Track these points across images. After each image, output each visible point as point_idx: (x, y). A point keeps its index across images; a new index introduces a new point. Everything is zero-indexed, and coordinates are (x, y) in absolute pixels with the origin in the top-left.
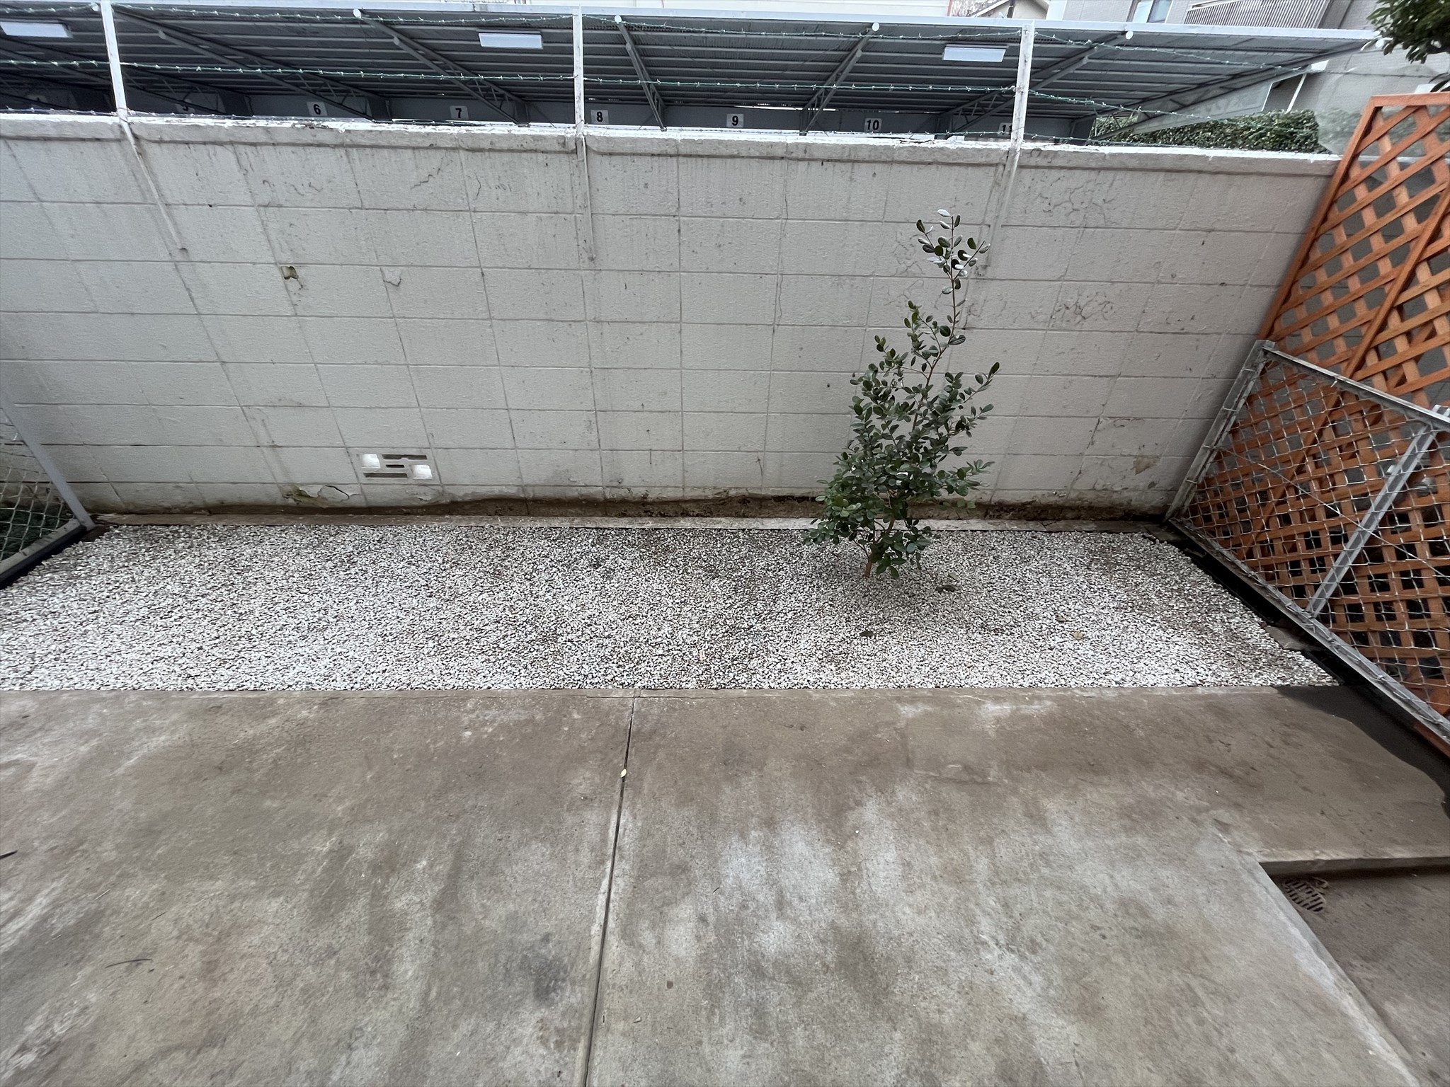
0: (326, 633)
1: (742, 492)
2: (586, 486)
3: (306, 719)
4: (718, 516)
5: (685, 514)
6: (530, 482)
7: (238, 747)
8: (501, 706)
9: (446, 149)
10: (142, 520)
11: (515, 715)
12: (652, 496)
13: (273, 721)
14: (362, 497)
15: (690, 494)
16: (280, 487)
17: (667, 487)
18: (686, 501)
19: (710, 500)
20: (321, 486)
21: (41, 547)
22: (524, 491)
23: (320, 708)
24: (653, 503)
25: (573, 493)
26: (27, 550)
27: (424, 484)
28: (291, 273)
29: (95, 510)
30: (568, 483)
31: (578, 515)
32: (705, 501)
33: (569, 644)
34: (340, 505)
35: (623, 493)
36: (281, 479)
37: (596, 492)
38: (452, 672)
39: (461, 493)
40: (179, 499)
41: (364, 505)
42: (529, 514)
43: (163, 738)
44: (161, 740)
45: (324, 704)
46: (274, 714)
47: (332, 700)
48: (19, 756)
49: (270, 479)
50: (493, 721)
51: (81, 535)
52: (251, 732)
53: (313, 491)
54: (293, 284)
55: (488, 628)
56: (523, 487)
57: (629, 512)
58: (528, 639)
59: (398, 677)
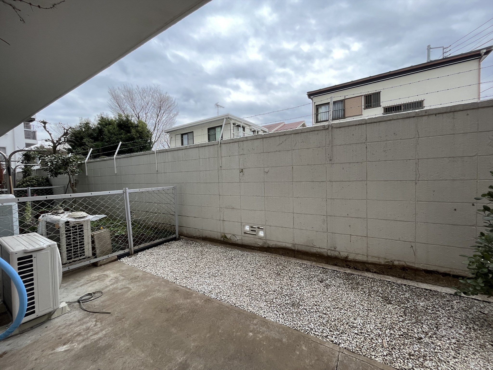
0: (216, 278)
1: (402, 263)
2: (320, 248)
3: (198, 304)
4: (388, 275)
5: (368, 270)
6: (297, 243)
7: (176, 305)
8: (268, 328)
9: (288, 134)
10: (188, 239)
11: (273, 334)
12: (351, 257)
13: (189, 301)
14: (241, 241)
15: (371, 260)
16: (221, 234)
17: (358, 254)
18: (369, 263)
19: (383, 265)
20: (231, 235)
21: (166, 239)
22: (294, 246)
23: (204, 302)
24: (350, 261)
25: (314, 250)
26: (163, 239)
27: (260, 238)
28: (242, 171)
29: (181, 234)
30: (312, 245)
31: (315, 261)
32: (380, 265)
33: (305, 310)
34: (234, 242)
35: (336, 254)
36: (222, 231)
37: (324, 251)
38: (252, 305)
39: (272, 244)
40: (197, 234)
41: (241, 243)
42: (294, 257)
43: (160, 294)
44: (159, 295)
45: (206, 301)
46: (190, 298)
47: (209, 300)
48: (131, 286)
49: (219, 231)
50: (263, 333)
51: (175, 239)
52: (181, 301)
53: (228, 236)
54: (241, 174)
55: (270, 292)
56: (294, 245)
57: (338, 264)
58: (286, 302)
59: (232, 300)
